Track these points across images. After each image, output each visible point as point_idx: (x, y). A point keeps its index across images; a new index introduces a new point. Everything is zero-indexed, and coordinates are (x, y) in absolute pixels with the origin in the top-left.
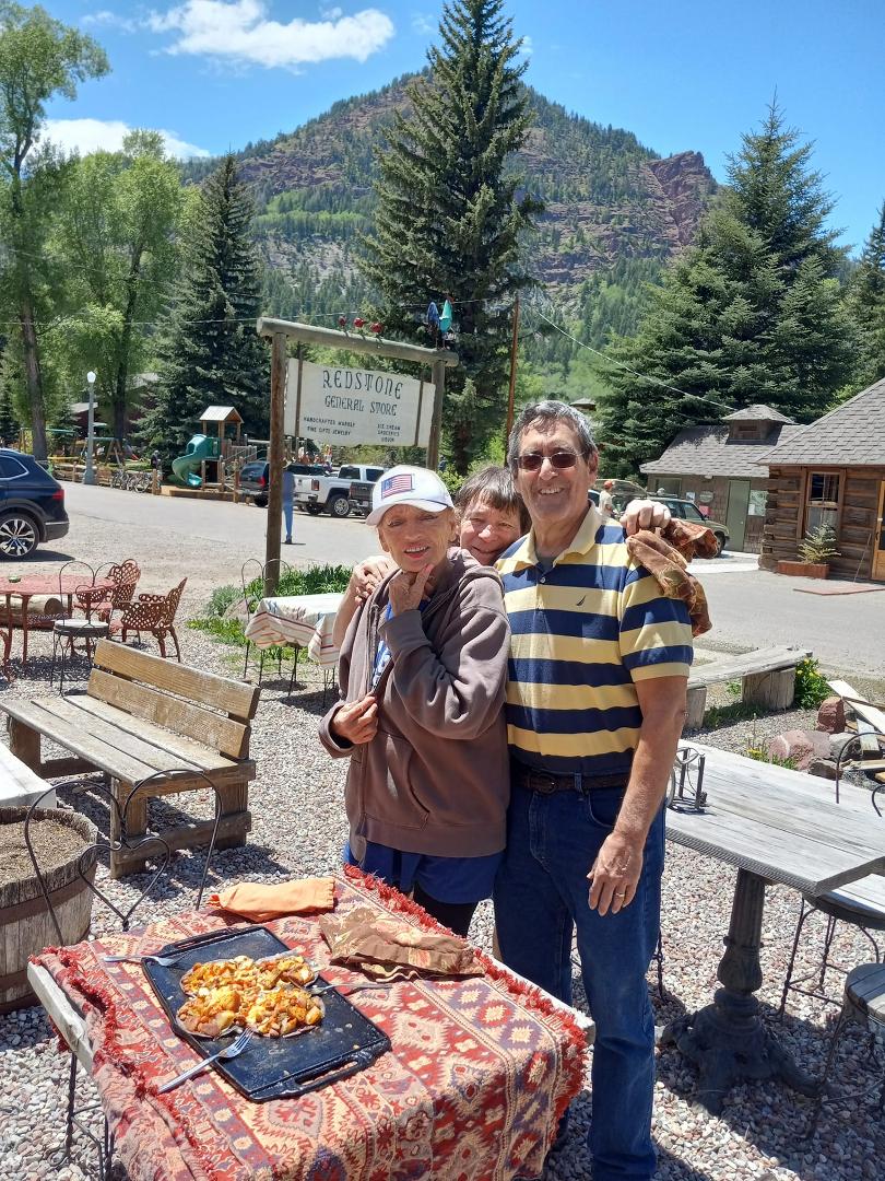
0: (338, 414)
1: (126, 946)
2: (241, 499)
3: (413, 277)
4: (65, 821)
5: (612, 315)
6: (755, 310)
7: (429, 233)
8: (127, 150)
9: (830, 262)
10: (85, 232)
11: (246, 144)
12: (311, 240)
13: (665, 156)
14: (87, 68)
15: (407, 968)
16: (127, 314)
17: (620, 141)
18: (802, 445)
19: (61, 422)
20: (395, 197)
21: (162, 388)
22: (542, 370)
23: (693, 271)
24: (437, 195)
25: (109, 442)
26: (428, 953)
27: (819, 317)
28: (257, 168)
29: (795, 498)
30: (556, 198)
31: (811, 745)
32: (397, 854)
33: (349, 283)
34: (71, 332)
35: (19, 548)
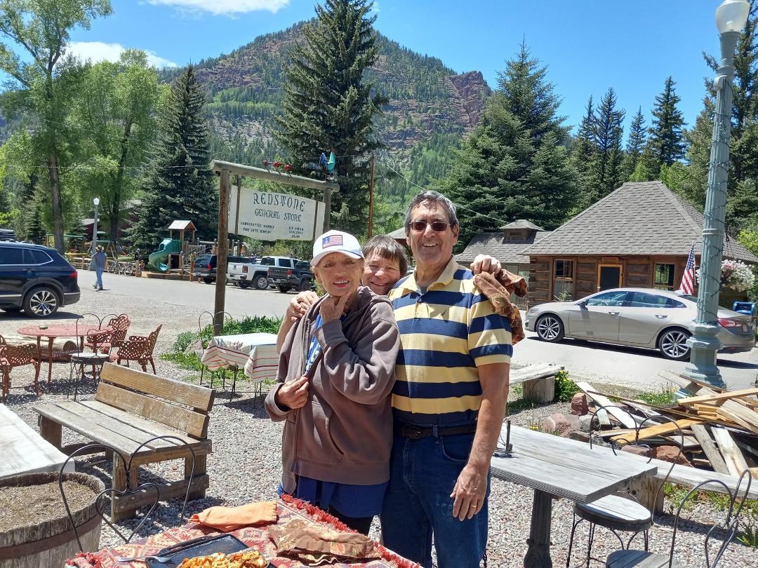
0: (264, 221)
1: (134, 551)
2: (195, 279)
3: (307, 142)
4: (82, 481)
5: (430, 168)
6: (517, 163)
7: (317, 115)
8: (123, 60)
9: (561, 136)
10: (94, 111)
11: (200, 60)
12: (241, 119)
13: (460, 73)
14: (98, 10)
15: (329, 555)
16: (121, 162)
17: (433, 64)
18: (549, 243)
19: (75, 230)
20: (296, 92)
21: (143, 209)
22: (388, 200)
23: (480, 140)
24: (322, 92)
25: (107, 243)
26: (343, 545)
27: (555, 167)
28: (207, 75)
29: (546, 275)
30: (394, 97)
31: (568, 423)
32: (319, 483)
33: (266, 146)
34: (83, 173)
35: (45, 310)
